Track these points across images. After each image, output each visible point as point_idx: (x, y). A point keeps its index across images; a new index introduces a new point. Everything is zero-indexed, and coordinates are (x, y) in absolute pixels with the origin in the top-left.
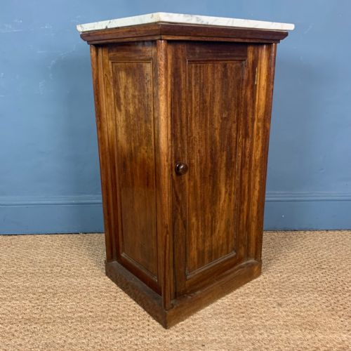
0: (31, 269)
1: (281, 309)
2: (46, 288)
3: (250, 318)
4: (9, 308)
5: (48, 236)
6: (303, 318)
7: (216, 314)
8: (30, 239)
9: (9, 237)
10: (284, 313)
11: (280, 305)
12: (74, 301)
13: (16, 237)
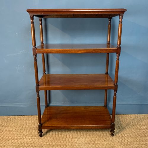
0: (28, 129)
1: (105, 142)
2: (33, 135)
3: (95, 145)
4: (23, 142)
5: (32, 116)
6: (111, 145)
7: (85, 144)
8: (26, 117)
9: (19, 117)
10: (105, 144)
11: (104, 141)
12: (42, 139)
13: (21, 116)
